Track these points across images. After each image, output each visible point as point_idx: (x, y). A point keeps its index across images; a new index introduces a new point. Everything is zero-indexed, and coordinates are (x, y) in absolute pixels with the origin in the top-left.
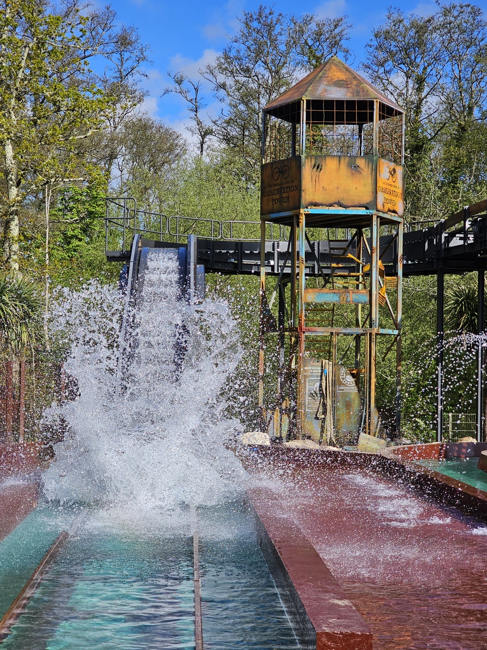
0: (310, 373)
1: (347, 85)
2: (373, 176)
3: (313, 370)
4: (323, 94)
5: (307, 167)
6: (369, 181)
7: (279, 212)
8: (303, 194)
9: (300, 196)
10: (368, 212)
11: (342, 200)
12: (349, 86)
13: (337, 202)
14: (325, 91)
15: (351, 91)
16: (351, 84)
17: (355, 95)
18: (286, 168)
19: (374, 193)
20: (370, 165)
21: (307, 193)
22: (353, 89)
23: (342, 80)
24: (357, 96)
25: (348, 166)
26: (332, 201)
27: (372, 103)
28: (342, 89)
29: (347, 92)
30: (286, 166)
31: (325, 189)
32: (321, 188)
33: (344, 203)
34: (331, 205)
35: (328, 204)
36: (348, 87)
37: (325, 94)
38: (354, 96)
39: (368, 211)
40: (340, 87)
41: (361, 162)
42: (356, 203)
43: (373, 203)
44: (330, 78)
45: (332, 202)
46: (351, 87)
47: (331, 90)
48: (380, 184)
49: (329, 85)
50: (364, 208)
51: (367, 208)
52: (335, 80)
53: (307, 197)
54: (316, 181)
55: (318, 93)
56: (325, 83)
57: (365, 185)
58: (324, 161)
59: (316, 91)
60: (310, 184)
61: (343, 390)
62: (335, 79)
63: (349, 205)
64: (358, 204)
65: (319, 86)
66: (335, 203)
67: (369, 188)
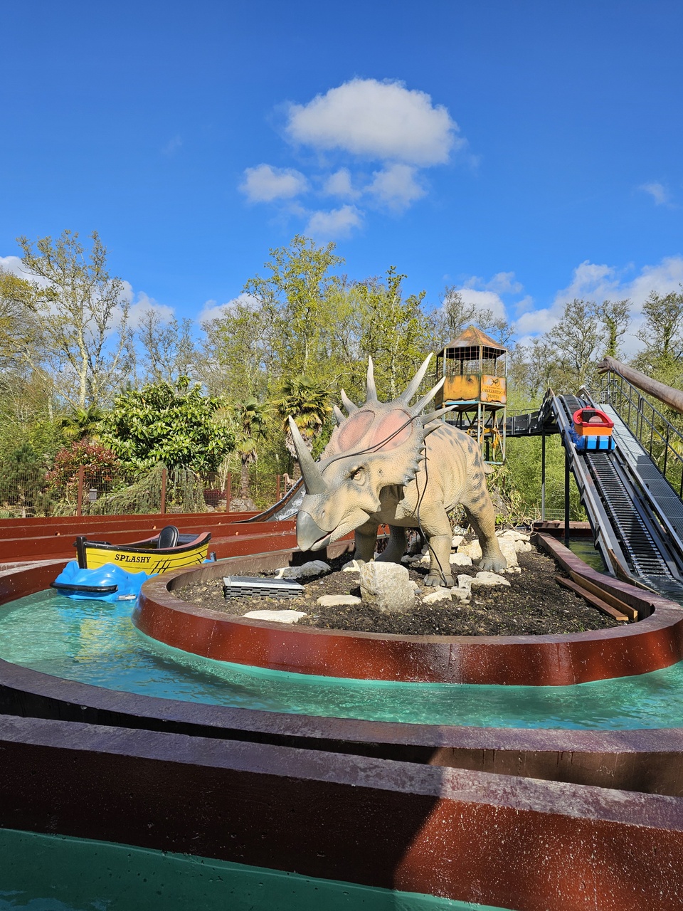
1: (469, 339)
2: (479, 384)
6: (477, 386)
8: (444, 395)
10: (476, 402)
13: (461, 398)
16: (472, 338)
17: (471, 343)
19: (479, 392)
20: (477, 379)
25: (466, 380)
27: (478, 347)
28: (466, 341)
29: (468, 343)
32: (453, 392)
33: (464, 398)
35: (456, 399)
41: (473, 378)
42: (470, 398)
43: (478, 397)
47: (460, 343)
48: (483, 387)
49: (461, 340)
51: (476, 400)
53: (446, 397)
54: (450, 388)
55: (454, 344)
57: (474, 388)
60: (448, 390)
63: (467, 399)
65: (455, 341)
67: (477, 390)
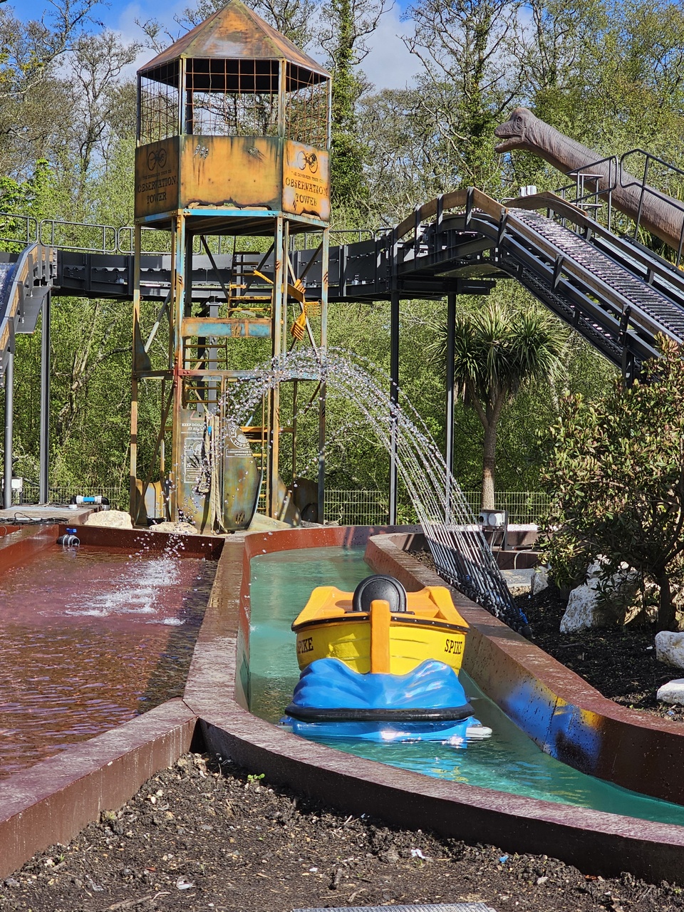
0: (189, 431)
1: (246, 38)
2: (277, 165)
3: (193, 427)
4: (211, 51)
5: (187, 151)
6: (272, 171)
7: (155, 213)
8: (182, 188)
9: (178, 192)
10: (271, 214)
11: (236, 196)
12: (248, 40)
13: (229, 199)
14: (214, 46)
15: (249, 47)
16: (252, 37)
17: (254, 52)
18: (162, 152)
19: (279, 187)
20: (274, 149)
21: (188, 187)
22: (252, 45)
23: (241, 32)
24: (257, 53)
25: (244, 151)
26: (221, 198)
27: (276, 64)
28: (238, 44)
29: (244, 49)
30: (162, 149)
31: (211, 181)
32: (207, 181)
33: (238, 201)
34: (219, 204)
35: (215, 202)
36: (246, 42)
37: (214, 50)
38: (252, 53)
39: (270, 212)
40: (235, 42)
41: (261, 146)
42: (254, 201)
43: (277, 201)
44: (225, 29)
45: (222, 200)
46: (250, 42)
47: (223, 46)
48: (288, 175)
49: (221, 38)
50: (266, 209)
51: (270, 209)
52: (230, 32)
53: (188, 193)
54: (200, 170)
55: (205, 48)
56: (216, 35)
57: (266, 177)
58: (210, 144)
59: (202, 47)
60: (192, 175)
61: (233, 454)
62: (232, 30)
63: (245, 203)
64: (257, 203)
65: (207, 40)
66: (226, 201)
67: (272, 181)
